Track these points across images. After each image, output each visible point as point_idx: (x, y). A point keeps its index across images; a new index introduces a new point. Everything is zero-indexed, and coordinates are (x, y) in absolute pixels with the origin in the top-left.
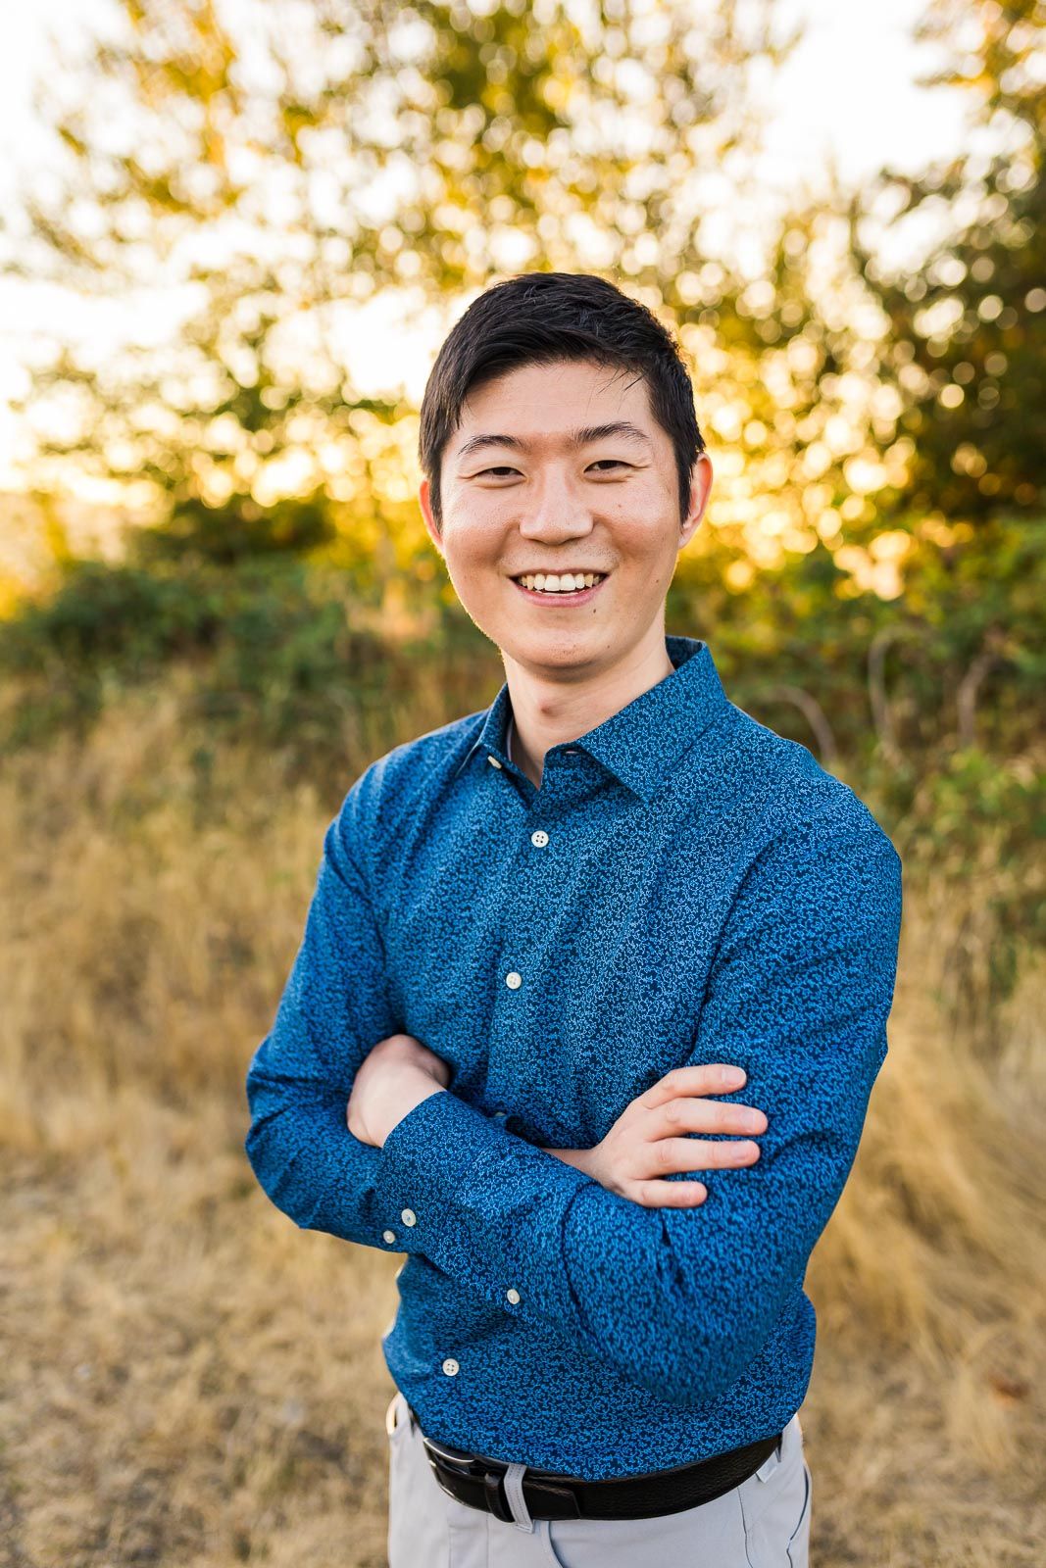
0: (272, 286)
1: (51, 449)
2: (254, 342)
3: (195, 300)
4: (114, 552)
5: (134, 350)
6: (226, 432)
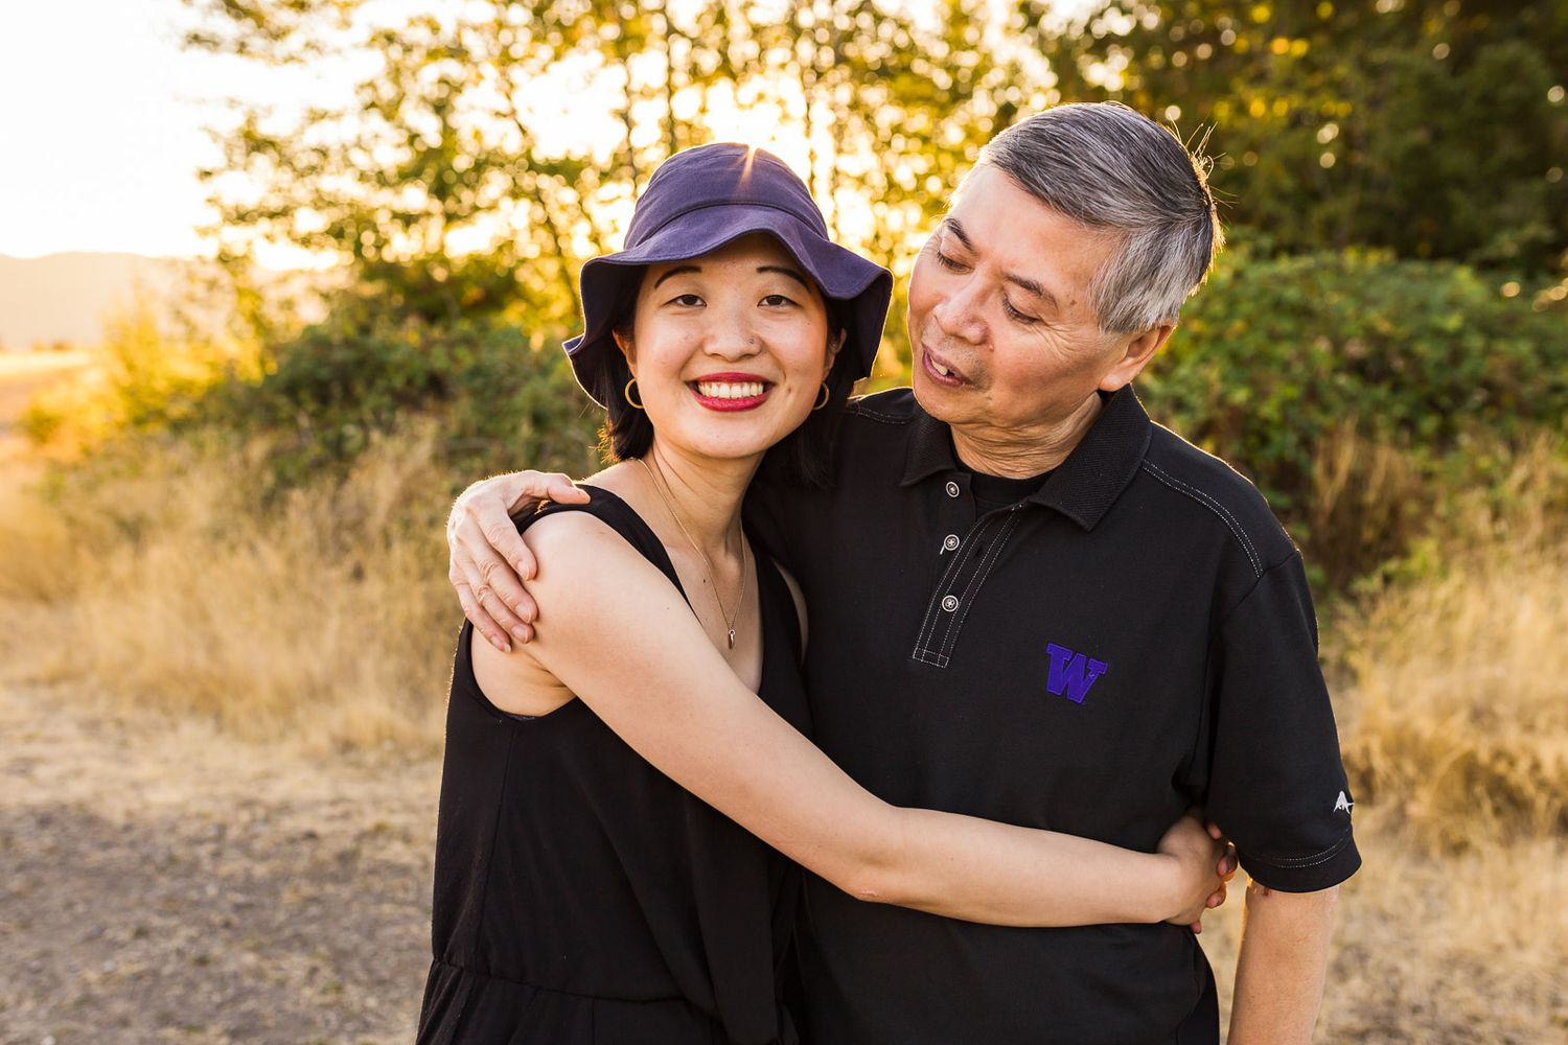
0: (458, 52)
1: (242, 217)
2: (440, 108)
3: (375, 64)
4: (313, 313)
5: (316, 117)
6: (415, 197)
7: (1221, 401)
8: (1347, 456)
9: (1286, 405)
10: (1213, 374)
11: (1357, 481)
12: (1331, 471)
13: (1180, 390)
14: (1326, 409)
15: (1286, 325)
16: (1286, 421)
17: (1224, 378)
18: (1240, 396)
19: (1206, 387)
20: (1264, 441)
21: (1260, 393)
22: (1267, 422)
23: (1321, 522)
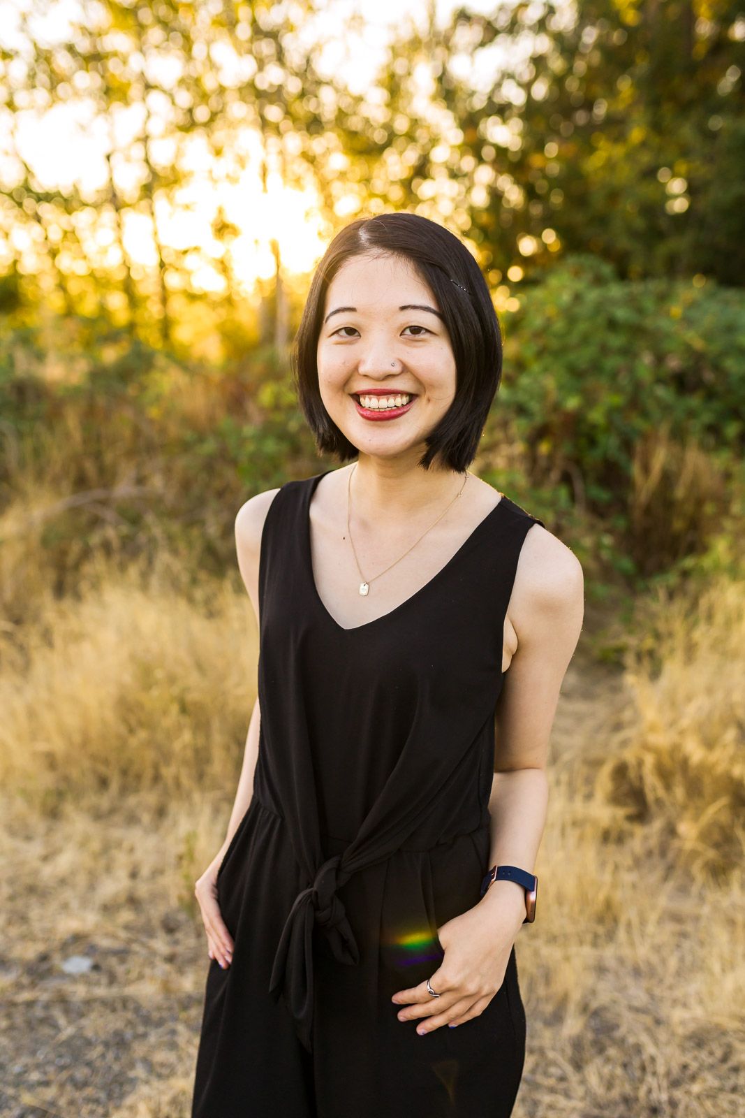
7: (556, 407)
8: (660, 457)
9: (611, 412)
10: (550, 383)
11: (668, 479)
12: (646, 469)
13: (522, 397)
14: (645, 414)
15: (616, 341)
16: (610, 426)
17: (561, 387)
18: (572, 403)
19: (543, 396)
20: (592, 442)
21: (590, 400)
22: (594, 427)
23: (637, 514)
